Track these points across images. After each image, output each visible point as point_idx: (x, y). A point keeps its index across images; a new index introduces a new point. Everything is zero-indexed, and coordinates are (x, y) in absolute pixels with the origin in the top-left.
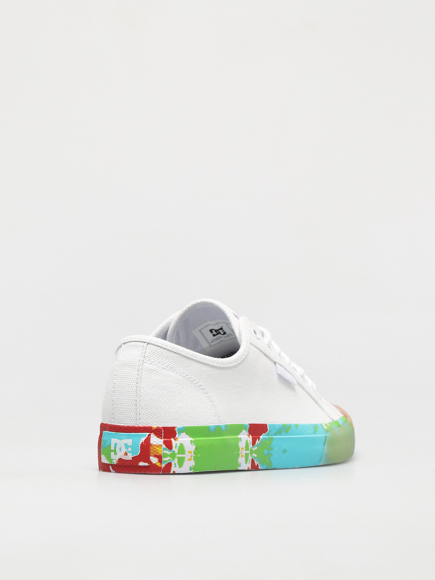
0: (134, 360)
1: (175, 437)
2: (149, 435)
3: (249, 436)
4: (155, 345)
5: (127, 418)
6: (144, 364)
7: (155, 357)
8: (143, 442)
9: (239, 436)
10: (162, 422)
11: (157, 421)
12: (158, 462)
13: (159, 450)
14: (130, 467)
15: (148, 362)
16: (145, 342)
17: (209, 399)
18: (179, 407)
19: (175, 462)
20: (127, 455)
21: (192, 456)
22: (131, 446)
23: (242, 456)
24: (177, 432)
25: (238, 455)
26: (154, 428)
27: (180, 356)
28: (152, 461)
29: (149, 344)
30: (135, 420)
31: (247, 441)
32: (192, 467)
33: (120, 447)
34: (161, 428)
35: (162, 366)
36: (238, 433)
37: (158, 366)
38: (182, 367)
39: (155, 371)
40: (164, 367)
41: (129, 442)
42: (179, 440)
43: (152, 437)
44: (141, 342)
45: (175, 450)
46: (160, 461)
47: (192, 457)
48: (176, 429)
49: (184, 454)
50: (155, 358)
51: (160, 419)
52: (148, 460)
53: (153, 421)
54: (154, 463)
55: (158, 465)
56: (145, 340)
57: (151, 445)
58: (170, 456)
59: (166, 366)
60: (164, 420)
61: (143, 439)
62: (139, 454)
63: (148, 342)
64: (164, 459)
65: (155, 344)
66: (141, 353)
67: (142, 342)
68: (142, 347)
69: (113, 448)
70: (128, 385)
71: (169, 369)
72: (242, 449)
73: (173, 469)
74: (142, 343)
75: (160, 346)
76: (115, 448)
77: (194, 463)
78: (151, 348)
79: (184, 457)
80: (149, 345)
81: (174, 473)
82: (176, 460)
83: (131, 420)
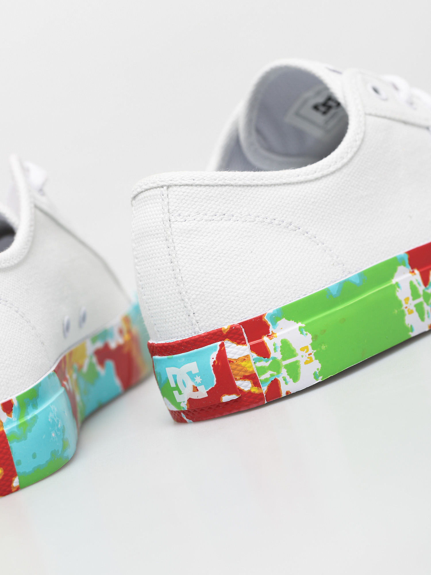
0: (154, 223)
1: (269, 333)
2: (222, 345)
3: (413, 272)
4: (180, 186)
5: (177, 326)
6: (172, 225)
7: (189, 206)
8: (214, 362)
9: (394, 281)
10: (236, 314)
11: (228, 316)
12: (253, 387)
13: (246, 365)
14: (210, 408)
15: (178, 218)
16: (162, 187)
17: (313, 241)
18: (258, 278)
19: (283, 376)
20: (198, 391)
21: (311, 354)
22: (198, 374)
23: (411, 312)
24: (269, 323)
25: (402, 315)
26: (226, 330)
27: (231, 188)
28: (242, 388)
29: (171, 186)
30: (190, 327)
31: (411, 283)
32: (318, 372)
33: (183, 380)
34: (238, 327)
35: (206, 217)
36: (391, 276)
37: (198, 219)
38: (242, 206)
39: (195, 231)
40: (210, 218)
41: (193, 367)
42: (278, 334)
43: (228, 347)
44: (156, 188)
45: (275, 356)
46: (256, 383)
47: (312, 356)
48: (266, 318)
49: (295, 356)
50: (189, 208)
51: (232, 310)
52: (234, 389)
53: (220, 318)
54: (246, 389)
55: (255, 392)
56: (162, 181)
57: (230, 361)
58: (270, 368)
59: (212, 214)
60: (239, 309)
61: (214, 355)
62: (215, 383)
63: (167, 184)
64: (261, 378)
65: (180, 184)
66: (161, 207)
67: (158, 187)
68: (161, 196)
69: (173, 385)
70: (158, 270)
71: (219, 219)
72: (407, 299)
73: (284, 389)
74: (158, 189)
75: (190, 183)
76: (176, 382)
77: (320, 364)
78: (176, 193)
79: (297, 362)
80: (170, 189)
81: (289, 394)
82: (284, 372)
83: (185, 327)
